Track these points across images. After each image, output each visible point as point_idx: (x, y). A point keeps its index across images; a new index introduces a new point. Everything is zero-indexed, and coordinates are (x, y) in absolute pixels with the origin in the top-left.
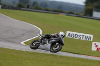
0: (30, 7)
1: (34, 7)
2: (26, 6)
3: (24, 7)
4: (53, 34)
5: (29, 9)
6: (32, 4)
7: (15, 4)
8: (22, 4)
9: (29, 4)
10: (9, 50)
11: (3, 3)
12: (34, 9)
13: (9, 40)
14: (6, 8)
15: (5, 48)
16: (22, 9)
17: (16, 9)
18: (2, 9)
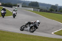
0: (57, 11)
1: (60, 11)
2: (55, 11)
3: (54, 11)
4: (32, 22)
5: (57, 12)
6: (59, 9)
7: (48, 9)
8: (53, 9)
9: (57, 9)
10: (44, 38)
11: (41, 8)
12: (60, 12)
13: (44, 31)
14: (42, 11)
15: (42, 37)
16: (53, 12)
17: (49, 12)
18: (40, 12)
